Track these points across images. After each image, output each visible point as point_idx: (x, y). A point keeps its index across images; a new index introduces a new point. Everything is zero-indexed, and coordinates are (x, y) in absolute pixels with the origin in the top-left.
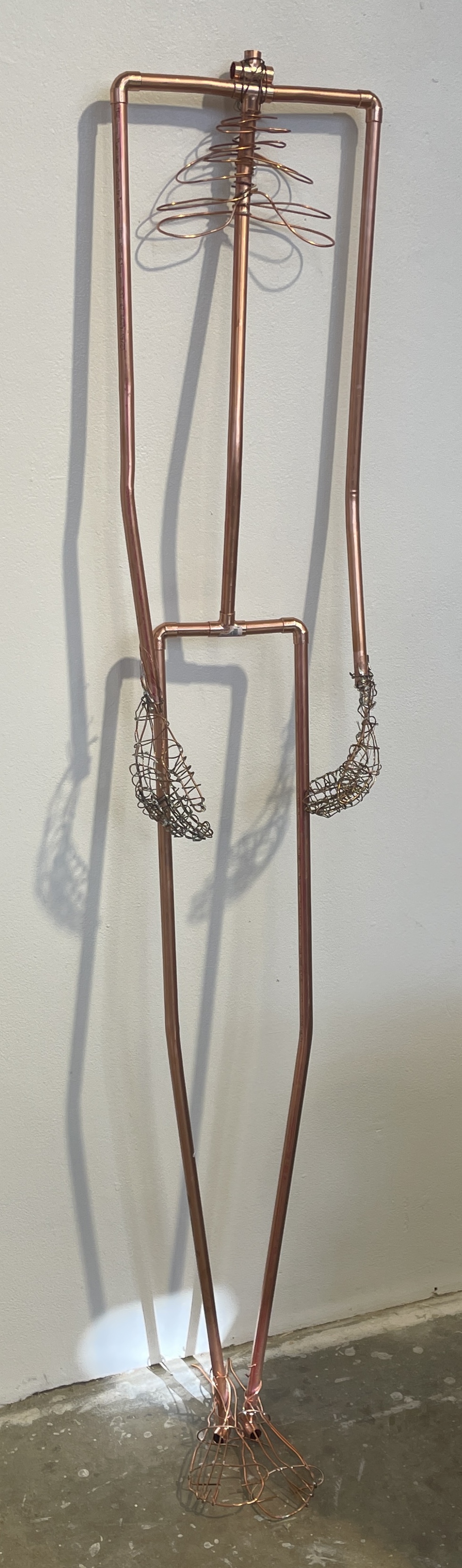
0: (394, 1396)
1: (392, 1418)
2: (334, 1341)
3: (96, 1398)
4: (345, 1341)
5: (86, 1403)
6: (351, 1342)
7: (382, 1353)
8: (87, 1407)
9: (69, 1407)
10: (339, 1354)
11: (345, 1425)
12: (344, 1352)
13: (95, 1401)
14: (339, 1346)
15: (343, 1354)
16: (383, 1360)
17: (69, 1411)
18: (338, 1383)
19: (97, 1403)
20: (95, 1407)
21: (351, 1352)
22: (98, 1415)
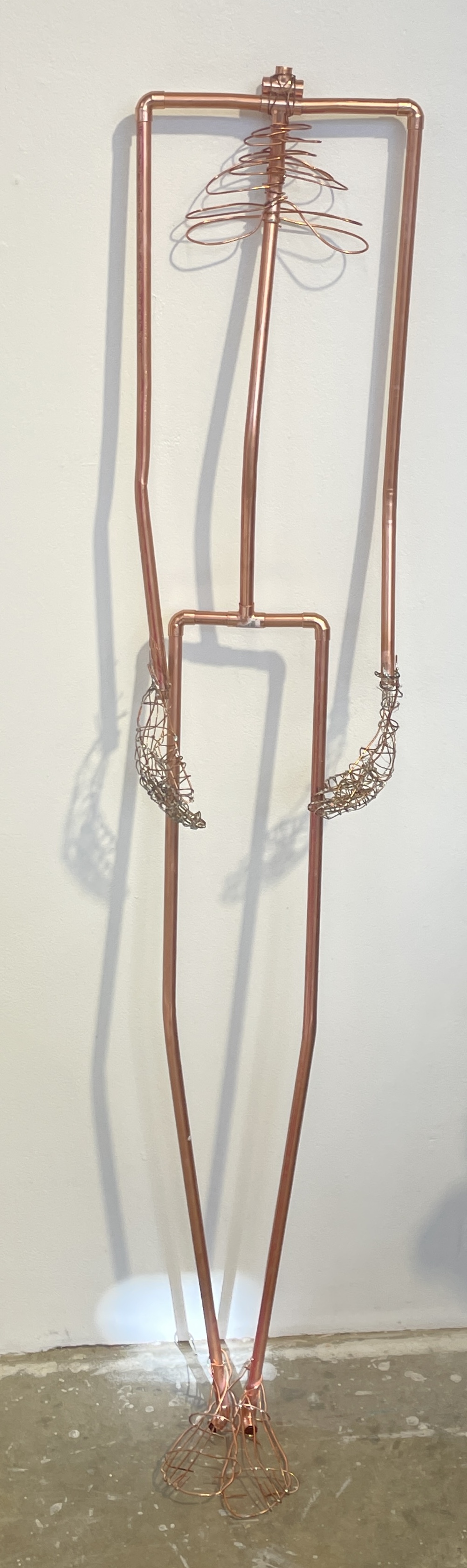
0: (409, 1420)
1: (398, 1442)
2: (373, 1353)
3: (114, 1364)
4: (383, 1354)
5: (103, 1366)
6: (389, 1356)
7: (416, 1374)
8: (103, 1371)
9: (86, 1367)
10: (372, 1366)
11: (346, 1439)
12: (377, 1365)
13: (113, 1366)
14: (376, 1358)
15: (376, 1367)
16: (414, 1381)
17: (85, 1371)
18: (358, 1396)
19: (113, 1369)
20: (111, 1373)
21: (385, 1367)
22: (109, 1380)
